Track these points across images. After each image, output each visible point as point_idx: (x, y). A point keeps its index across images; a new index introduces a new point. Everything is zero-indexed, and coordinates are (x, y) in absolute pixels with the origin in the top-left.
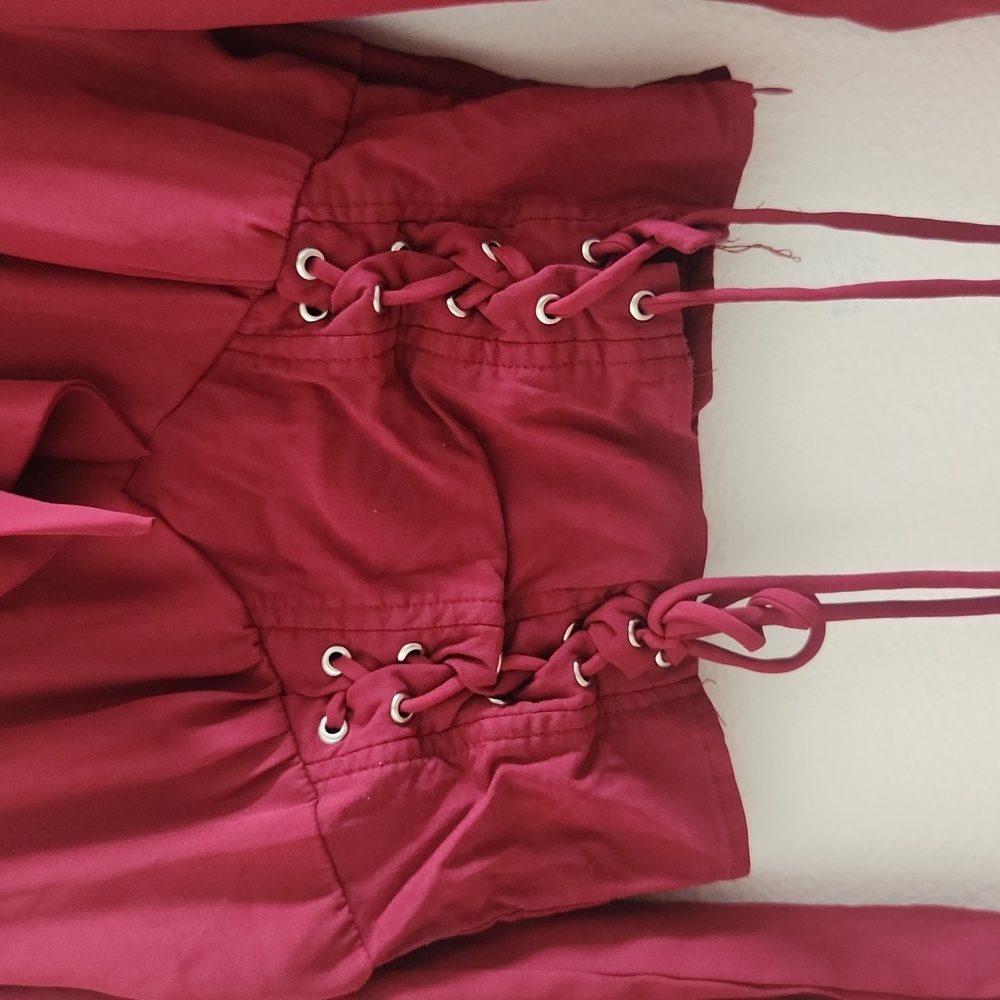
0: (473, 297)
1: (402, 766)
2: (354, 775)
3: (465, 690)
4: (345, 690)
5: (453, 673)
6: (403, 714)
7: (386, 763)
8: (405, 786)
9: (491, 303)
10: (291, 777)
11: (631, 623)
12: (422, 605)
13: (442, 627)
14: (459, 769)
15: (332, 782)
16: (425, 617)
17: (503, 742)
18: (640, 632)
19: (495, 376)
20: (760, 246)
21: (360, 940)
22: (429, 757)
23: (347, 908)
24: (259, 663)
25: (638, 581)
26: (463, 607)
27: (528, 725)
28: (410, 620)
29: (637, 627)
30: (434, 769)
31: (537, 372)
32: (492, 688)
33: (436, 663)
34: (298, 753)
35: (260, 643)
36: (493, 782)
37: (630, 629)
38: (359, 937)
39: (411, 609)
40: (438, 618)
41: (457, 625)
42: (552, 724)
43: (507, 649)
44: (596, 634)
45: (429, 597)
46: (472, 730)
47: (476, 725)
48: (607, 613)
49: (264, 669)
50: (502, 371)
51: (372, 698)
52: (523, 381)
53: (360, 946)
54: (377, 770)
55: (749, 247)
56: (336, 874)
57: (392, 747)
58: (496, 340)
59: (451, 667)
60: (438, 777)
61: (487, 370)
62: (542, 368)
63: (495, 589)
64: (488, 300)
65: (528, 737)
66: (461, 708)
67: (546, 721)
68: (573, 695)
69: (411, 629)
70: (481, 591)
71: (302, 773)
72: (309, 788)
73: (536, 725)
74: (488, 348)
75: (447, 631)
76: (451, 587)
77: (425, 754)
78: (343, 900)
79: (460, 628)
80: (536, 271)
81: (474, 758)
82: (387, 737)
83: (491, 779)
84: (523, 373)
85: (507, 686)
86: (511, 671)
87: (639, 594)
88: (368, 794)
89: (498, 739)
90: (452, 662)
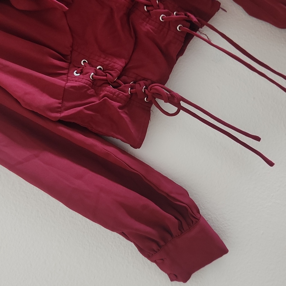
0: (150, 8)
1: (87, 86)
2: (77, 82)
3: (107, 80)
4: (83, 68)
5: (106, 76)
6: (92, 77)
7: (85, 83)
8: (85, 90)
9: (153, 11)
10: (64, 77)
11: (144, 87)
12: (108, 60)
13: (109, 66)
14: (97, 95)
15: (72, 81)
16: (107, 62)
17: (108, 93)
18: (145, 89)
19: (146, 25)
20: (206, 35)
21: (60, 112)
22: (92, 89)
23: (61, 105)
24: (69, 55)
25: (150, 80)
26: (115, 64)
27: (115, 93)
28: (104, 62)
29: (145, 88)
30: (92, 91)
31: (154, 28)
32: (112, 83)
33: (104, 72)
34: (68, 74)
35: (71, 52)
36: (103, 99)
37: (144, 88)
38: (60, 111)
39: (105, 60)
40: (109, 64)
41: (112, 67)
42: (119, 95)
43: (119, 78)
44: (137, 85)
45: (110, 59)
46: (104, 88)
47: (105, 88)
48: (142, 82)
49: (69, 57)
50: (148, 25)
51: (88, 71)
52: (151, 28)
53: (60, 113)
54: (82, 83)
55: (204, 34)
56: (63, 98)
57: (87, 81)
58: (150, 19)
59: (107, 75)
60: (92, 93)
61: (145, 23)
62: (155, 28)
63: (123, 65)
64: (152, 10)
65: (114, 95)
66: (104, 83)
67: (119, 94)
68: (127, 93)
69: (103, 63)
70: (120, 63)
71: (67, 77)
72: (66, 80)
73: (117, 94)
74: (147, 19)
75: (109, 67)
76: (115, 60)
77: (92, 88)
78: (61, 103)
79: (112, 68)
80: (164, 9)
81: (101, 94)
82: (87, 79)
83: (103, 98)
84: (152, 27)
85: (115, 84)
86: (117, 82)
87: (149, 82)
88: (78, 86)
89: (108, 92)
90: (107, 74)
